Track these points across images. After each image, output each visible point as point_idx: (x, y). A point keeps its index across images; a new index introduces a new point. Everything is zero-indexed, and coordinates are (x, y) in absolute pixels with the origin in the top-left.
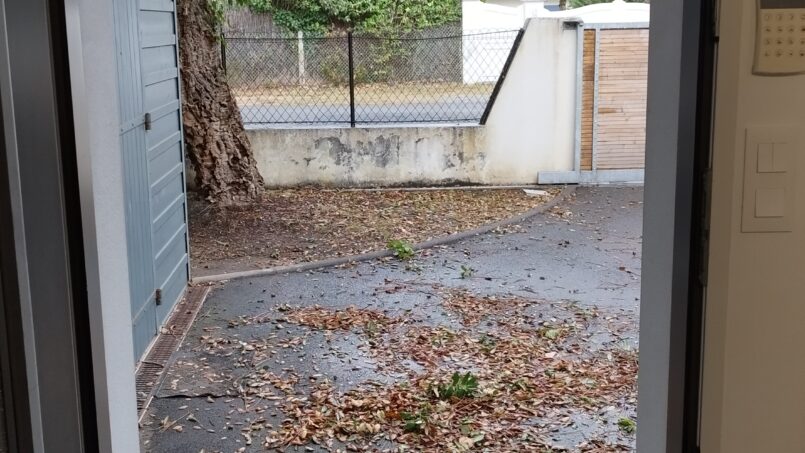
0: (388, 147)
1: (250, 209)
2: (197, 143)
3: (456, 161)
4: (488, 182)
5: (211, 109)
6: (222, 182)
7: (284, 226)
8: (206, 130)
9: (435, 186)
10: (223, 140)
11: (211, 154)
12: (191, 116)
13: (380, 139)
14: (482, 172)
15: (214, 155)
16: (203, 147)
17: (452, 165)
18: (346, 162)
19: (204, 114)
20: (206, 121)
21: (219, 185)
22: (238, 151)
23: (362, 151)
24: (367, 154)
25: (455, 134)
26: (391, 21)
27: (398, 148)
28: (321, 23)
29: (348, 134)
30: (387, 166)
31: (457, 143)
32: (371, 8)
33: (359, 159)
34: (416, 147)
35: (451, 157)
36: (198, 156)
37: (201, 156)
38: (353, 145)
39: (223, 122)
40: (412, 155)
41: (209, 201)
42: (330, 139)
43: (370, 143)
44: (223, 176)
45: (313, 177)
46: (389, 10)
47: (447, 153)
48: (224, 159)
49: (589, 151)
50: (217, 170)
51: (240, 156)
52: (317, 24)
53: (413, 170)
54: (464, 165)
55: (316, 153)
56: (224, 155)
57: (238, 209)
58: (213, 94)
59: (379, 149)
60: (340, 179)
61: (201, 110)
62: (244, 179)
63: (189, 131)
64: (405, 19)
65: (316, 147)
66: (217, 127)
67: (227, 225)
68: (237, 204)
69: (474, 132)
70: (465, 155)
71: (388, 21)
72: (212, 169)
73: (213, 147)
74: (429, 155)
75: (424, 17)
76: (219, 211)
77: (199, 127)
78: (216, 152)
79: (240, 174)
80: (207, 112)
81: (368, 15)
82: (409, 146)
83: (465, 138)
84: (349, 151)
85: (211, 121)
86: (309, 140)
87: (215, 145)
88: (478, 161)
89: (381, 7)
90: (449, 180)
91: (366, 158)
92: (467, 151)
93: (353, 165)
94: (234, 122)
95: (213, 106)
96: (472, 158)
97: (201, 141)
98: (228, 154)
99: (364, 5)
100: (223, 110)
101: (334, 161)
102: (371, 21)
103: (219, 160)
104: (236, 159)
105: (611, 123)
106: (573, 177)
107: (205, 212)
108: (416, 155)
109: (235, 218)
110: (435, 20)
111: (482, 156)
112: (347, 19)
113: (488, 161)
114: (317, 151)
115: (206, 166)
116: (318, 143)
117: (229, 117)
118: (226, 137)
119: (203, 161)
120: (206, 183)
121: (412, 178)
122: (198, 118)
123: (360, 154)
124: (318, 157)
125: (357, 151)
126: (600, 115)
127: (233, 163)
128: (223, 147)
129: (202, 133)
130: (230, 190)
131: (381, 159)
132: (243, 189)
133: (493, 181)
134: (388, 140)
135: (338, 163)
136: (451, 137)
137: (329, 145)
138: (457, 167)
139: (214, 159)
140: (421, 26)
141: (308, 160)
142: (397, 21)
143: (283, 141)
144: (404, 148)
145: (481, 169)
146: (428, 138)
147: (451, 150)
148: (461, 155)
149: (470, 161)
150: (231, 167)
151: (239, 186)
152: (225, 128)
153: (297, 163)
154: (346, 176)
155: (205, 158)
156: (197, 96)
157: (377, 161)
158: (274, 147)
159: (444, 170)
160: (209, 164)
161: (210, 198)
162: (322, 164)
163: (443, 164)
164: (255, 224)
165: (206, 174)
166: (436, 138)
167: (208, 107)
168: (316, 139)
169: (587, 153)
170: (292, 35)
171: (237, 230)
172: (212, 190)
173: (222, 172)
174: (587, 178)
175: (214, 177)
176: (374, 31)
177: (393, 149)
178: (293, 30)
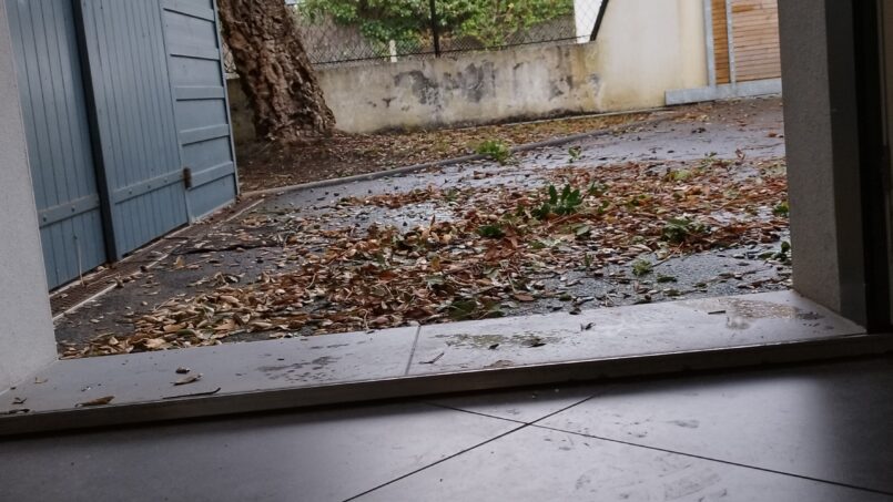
0: (481, 78)
1: (318, 143)
2: (249, 69)
3: (565, 87)
4: (605, 109)
5: (263, 24)
6: (283, 115)
7: (357, 155)
8: (259, 51)
9: (541, 119)
10: (280, 63)
11: (266, 80)
12: (240, 36)
13: (472, 68)
14: (598, 97)
15: (272, 81)
16: (257, 73)
17: (561, 93)
18: (433, 99)
19: (255, 32)
20: (257, 39)
21: (279, 118)
22: (298, 74)
23: (450, 85)
24: (457, 87)
25: (560, 54)
26: (494, 20)
27: (494, 77)
28: (415, 30)
29: (433, 66)
30: (482, 100)
31: (565, 65)
32: (470, 7)
33: (448, 95)
34: (514, 74)
35: (558, 83)
36: (252, 85)
37: (256, 85)
38: (440, 79)
39: (278, 41)
40: (511, 84)
41: (269, 140)
42: (412, 73)
43: (460, 74)
44: (284, 107)
45: (395, 121)
46: (490, 8)
47: (552, 78)
48: (283, 86)
49: (725, 61)
50: (276, 100)
51: (301, 81)
52: (410, 32)
53: (513, 102)
54: (574, 91)
55: (398, 92)
56: (283, 81)
57: (304, 145)
58: (264, 7)
59: (471, 80)
60: (427, 121)
61: (250, 26)
62: (308, 109)
63: (239, 55)
64: (509, 17)
65: (397, 84)
66: (272, 47)
67: (289, 160)
68: (303, 139)
69: (583, 50)
70: (575, 79)
71: (489, 21)
72: (269, 100)
73: (268, 70)
74: (531, 82)
75: (530, 11)
76: (282, 147)
77: (251, 49)
78: (272, 78)
79: (303, 103)
80: (258, 29)
81: (467, 15)
82: (506, 74)
83: (572, 58)
84: (435, 86)
85: (264, 39)
86: (387, 76)
87: (270, 69)
88: (591, 85)
89: (481, 6)
90: (558, 111)
91: (456, 92)
92: (576, 72)
93: (441, 102)
94: (291, 40)
95: (265, 21)
96: (583, 82)
97: (254, 65)
98: (288, 79)
99: (462, 5)
100: (277, 26)
101: (418, 99)
102: (471, 22)
103: (277, 87)
104: (296, 86)
105: (749, 23)
106: (709, 93)
107: (265, 151)
108: (516, 84)
109: (300, 153)
110: (543, 15)
111: (596, 78)
112: (444, 23)
113: (603, 84)
114: (398, 88)
115: (263, 97)
116: (398, 79)
117: (285, 34)
118: (283, 58)
119: (258, 90)
120: (264, 117)
121: (513, 112)
122: (248, 37)
123: (448, 89)
124: (399, 96)
125: (444, 85)
126: (736, 15)
127: (295, 91)
128: (281, 71)
129: (254, 55)
130: (292, 124)
131: (474, 92)
132: (308, 123)
133: (611, 107)
134: (481, 68)
135: (423, 101)
136: (556, 58)
137: (411, 81)
138: (566, 94)
139: (270, 87)
140: (529, 22)
141: (388, 101)
142: (500, 21)
143: (357, 80)
144: (500, 76)
145: (596, 95)
146: (529, 63)
147: (557, 74)
148: (569, 80)
149: (582, 86)
150: (292, 96)
151: (304, 120)
152: (281, 47)
153: (375, 105)
154: (434, 117)
155: (260, 86)
156: (245, 10)
157: (469, 95)
158: (347, 89)
159: (550, 99)
160: (266, 93)
161: (270, 135)
162: (405, 104)
163: (548, 92)
164: (323, 156)
165: (264, 106)
166: (538, 61)
167: (259, 23)
168: (395, 74)
169: (723, 63)
170: (383, 45)
171: (303, 163)
172: (272, 125)
173: (282, 101)
174: (726, 92)
175: (273, 110)
176: (474, 33)
177: (487, 79)
178: (383, 40)
